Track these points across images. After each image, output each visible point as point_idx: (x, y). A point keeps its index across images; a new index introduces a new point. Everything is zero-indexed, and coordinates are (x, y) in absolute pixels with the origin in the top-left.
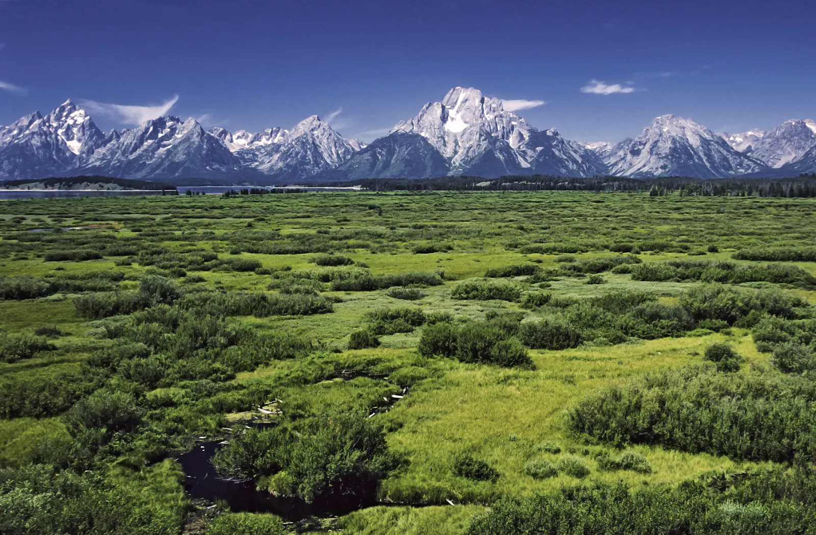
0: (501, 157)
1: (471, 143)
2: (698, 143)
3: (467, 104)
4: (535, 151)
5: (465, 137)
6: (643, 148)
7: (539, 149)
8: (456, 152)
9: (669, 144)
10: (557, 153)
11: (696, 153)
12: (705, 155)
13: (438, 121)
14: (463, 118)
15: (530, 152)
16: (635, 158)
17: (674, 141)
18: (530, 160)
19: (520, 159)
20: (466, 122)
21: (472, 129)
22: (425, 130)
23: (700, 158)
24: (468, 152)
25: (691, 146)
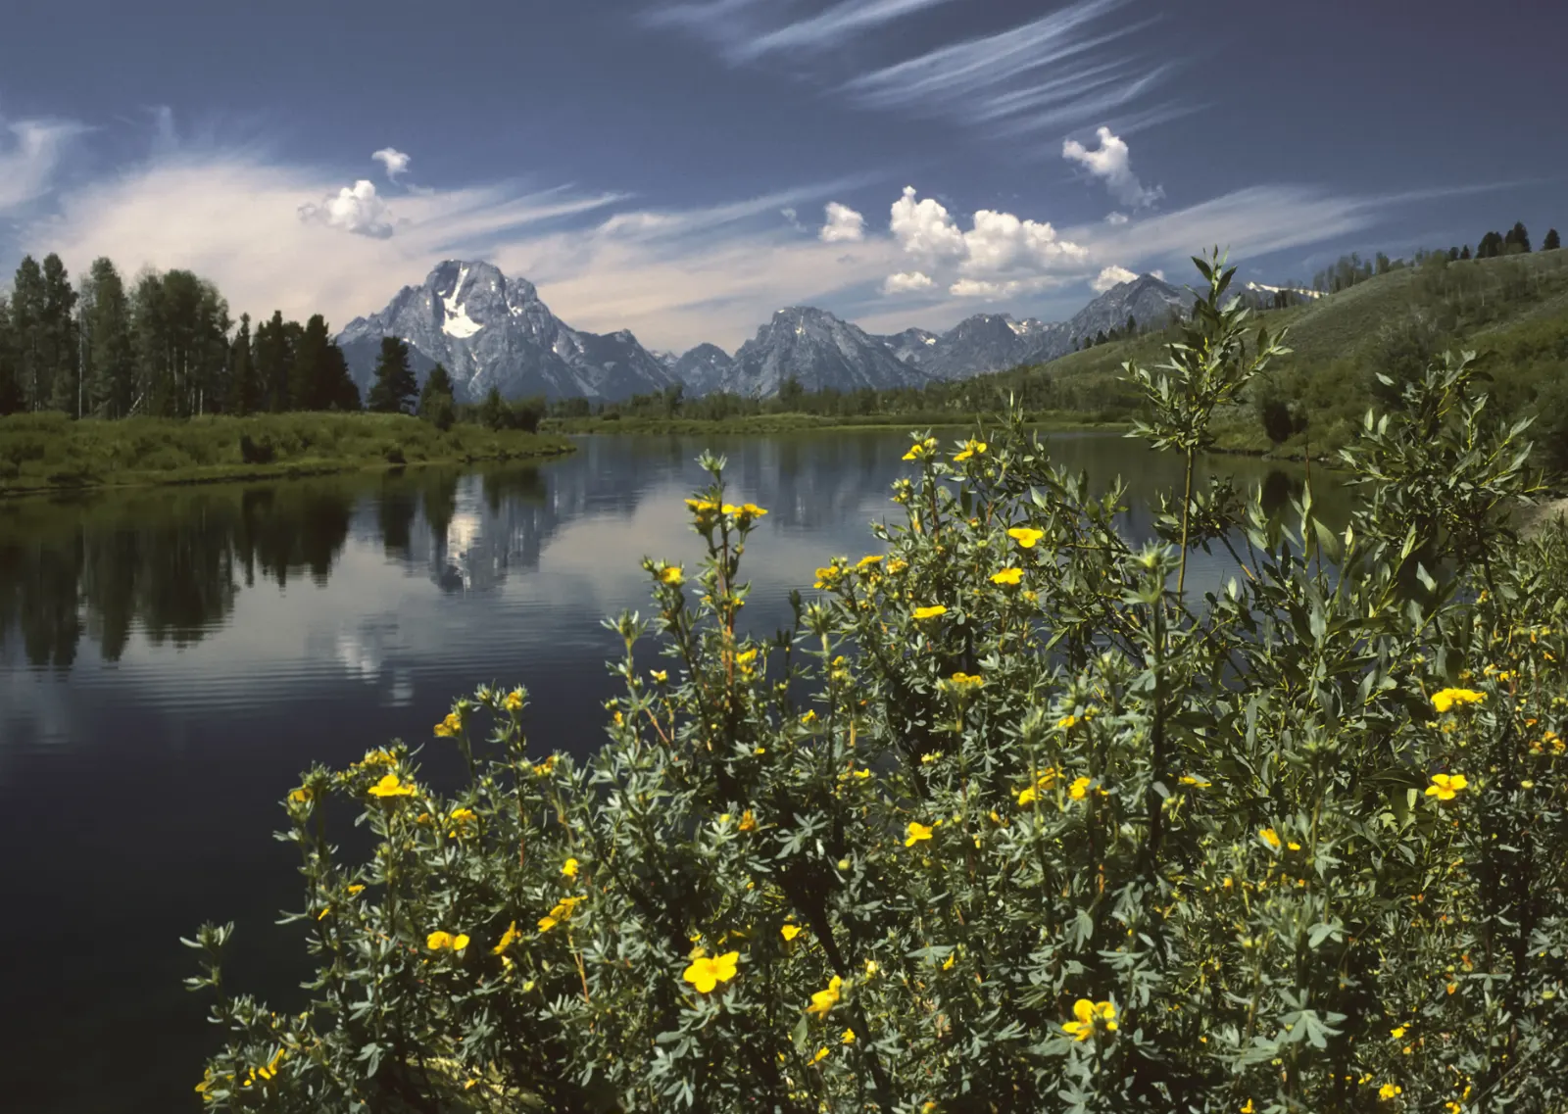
0: (552, 379)
1: (495, 356)
2: (855, 353)
3: (475, 289)
4: (601, 366)
5: (482, 344)
6: (765, 362)
7: (608, 365)
8: (471, 372)
9: (811, 355)
10: (639, 372)
11: (854, 369)
12: (867, 372)
13: (430, 320)
14: (468, 312)
15: (593, 371)
16: (753, 378)
17: (819, 351)
18: (595, 384)
19: (580, 382)
20: (476, 321)
21: (492, 332)
22: (408, 334)
23: (860, 377)
24: (492, 370)
25: (845, 358)
